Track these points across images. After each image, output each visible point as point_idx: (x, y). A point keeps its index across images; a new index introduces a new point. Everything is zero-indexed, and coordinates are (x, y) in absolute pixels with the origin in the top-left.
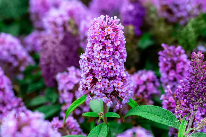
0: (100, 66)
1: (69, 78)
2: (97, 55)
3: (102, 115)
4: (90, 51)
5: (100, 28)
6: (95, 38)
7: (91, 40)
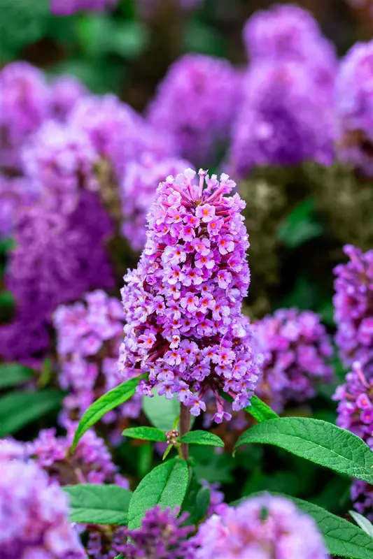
0: (178, 307)
1: (87, 323)
2: (171, 277)
3: (176, 436)
4: (151, 265)
5: (183, 204)
6: (166, 231)
7: (156, 236)
